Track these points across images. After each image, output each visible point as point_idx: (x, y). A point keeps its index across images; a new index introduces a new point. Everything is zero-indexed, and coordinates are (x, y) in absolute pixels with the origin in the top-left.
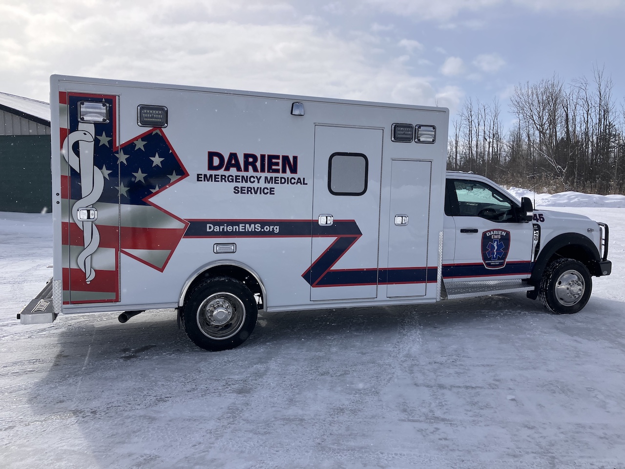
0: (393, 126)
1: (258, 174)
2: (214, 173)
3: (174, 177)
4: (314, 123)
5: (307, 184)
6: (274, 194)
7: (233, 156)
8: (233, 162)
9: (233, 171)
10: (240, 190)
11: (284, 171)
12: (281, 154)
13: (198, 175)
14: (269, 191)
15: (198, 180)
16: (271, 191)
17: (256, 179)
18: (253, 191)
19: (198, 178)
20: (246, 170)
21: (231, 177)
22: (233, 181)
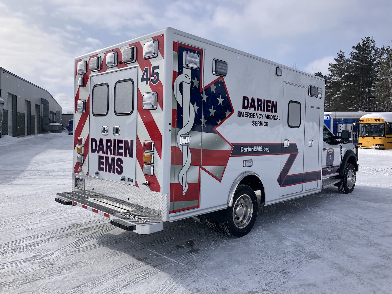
0: (310, 87)
1: (262, 113)
2: (245, 111)
3: (228, 113)
4: (284, 81)
5: (280, 120)
6: (268, 126)
7: (253, 99)
8: (253, 104)
9: (252, 111)
10: (255, 123)
11: (272, 112)
12: (271, 99)
13: (238, 112)
14: (266, 124)
15: (238, 116)
16: (267, 124)
17: (261, 116)
18: (260, 124)
19: (238, 114)
20: (258, 110)
21: (251, 114)
22: (252, 117)
